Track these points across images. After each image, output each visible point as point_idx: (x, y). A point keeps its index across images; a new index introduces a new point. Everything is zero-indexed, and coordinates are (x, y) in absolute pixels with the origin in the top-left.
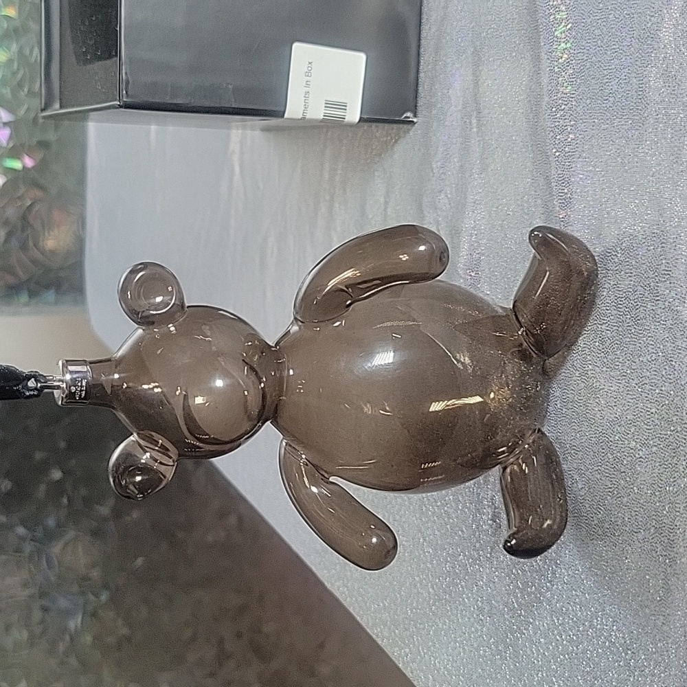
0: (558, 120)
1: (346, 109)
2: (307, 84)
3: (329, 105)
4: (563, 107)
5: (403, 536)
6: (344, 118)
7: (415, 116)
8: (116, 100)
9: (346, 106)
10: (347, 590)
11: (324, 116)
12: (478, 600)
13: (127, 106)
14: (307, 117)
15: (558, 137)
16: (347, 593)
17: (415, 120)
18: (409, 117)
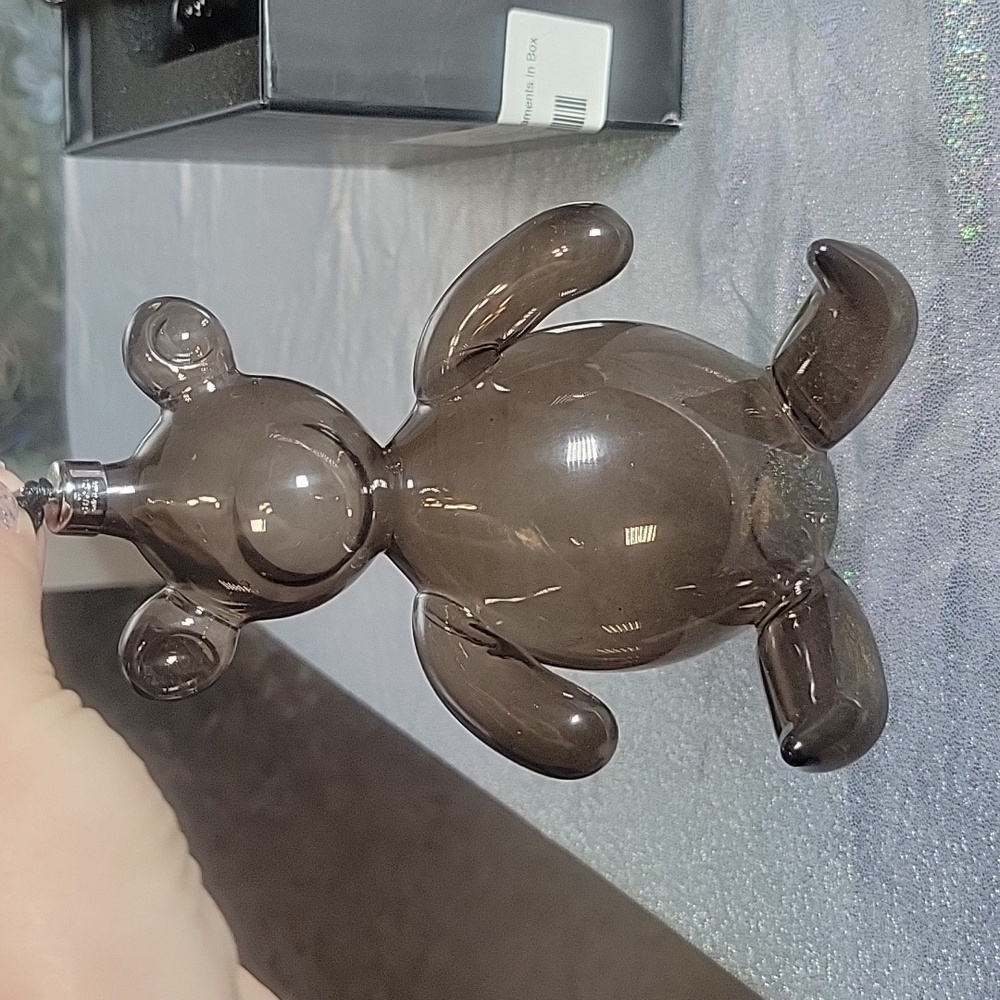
0: (955, 95)
1: (584, 109)
2: (531, 72)
3: (561, 102)
4: (963, 76)
5: (687, 743)
6: (582, 123)
7: (680, 118)
8: (257, 97)
9: (585, 105)
10: (585, 835)
11: (556, 119)
12: (835, 824)
13: (275, 106)
14: (530, 121)
15: (956, 121)
16: (584, 840)
17: (680, 125)
18: (671, 121)
